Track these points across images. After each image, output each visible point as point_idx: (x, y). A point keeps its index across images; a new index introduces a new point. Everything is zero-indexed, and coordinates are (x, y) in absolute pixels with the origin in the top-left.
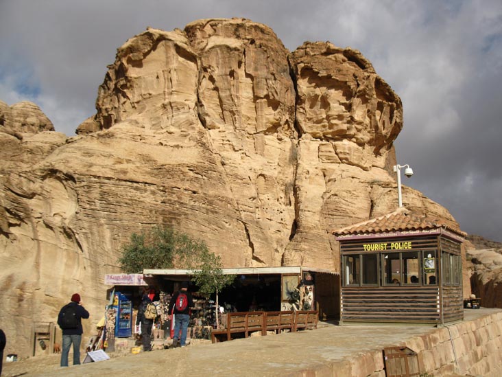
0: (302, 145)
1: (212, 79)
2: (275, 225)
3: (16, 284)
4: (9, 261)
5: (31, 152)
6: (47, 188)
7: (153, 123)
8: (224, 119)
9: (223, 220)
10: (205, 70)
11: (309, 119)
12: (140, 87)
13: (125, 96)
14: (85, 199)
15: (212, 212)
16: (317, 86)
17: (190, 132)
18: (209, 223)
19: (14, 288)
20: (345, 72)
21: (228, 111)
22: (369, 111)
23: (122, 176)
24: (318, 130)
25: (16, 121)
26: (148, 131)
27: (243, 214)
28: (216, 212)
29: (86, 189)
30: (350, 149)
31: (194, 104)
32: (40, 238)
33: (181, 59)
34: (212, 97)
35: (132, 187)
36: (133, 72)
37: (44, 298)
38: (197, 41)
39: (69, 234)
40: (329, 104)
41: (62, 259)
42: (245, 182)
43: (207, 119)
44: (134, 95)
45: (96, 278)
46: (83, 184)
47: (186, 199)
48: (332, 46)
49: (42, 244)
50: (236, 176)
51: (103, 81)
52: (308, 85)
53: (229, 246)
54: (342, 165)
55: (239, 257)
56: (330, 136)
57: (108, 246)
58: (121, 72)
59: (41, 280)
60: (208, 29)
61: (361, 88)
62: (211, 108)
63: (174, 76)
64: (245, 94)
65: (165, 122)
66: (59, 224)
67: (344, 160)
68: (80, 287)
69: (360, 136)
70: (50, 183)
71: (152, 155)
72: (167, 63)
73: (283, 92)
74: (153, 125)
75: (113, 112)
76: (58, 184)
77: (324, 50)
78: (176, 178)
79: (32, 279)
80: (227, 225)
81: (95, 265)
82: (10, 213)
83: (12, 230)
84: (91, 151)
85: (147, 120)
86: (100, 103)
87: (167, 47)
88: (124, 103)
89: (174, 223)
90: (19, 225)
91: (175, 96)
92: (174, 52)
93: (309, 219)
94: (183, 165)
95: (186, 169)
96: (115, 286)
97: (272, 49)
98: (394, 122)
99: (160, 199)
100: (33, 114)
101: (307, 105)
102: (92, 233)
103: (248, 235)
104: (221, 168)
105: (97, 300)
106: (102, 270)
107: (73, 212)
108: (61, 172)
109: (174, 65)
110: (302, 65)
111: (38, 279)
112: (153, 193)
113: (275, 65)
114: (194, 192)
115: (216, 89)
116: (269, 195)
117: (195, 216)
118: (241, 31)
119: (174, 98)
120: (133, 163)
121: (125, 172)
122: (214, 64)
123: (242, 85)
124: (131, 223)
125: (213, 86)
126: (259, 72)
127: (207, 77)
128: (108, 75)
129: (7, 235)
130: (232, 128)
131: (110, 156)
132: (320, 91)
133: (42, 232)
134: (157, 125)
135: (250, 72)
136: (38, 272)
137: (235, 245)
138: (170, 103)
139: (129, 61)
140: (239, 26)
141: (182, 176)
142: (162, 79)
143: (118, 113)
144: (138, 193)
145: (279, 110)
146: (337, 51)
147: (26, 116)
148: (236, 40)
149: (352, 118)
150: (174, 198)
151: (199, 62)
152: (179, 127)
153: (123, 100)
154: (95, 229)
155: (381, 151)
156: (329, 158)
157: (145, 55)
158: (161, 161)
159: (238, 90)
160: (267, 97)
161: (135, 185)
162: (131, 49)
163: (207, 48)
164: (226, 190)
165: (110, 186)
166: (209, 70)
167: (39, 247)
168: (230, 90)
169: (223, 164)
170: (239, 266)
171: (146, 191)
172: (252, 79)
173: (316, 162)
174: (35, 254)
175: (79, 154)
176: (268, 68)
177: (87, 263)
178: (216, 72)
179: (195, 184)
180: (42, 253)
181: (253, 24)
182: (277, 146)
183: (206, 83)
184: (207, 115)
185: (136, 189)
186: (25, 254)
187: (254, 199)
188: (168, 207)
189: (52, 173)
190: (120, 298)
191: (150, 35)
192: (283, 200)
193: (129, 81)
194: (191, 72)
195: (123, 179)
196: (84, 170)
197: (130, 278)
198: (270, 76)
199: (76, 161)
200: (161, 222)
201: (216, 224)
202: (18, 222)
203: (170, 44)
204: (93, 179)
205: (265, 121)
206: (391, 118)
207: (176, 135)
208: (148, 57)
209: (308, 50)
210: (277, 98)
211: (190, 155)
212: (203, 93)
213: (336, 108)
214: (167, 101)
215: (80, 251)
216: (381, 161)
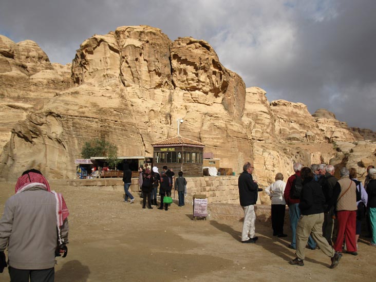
0: (175, 94)
1: (127, 62)
2: (158, 135)
3: (37, 164)
4: (33, 154)
5: (35, 85)
6: (48, 120)
7: (100, 84)
8: (134, 81)
9: (130, 134)
10: (124, 58)
11: (179, 80)
12: (92, 64)
13: (85, 68)
14: (65, 126)
15: (124, 130)
16: (181, 63)
17: (117, 89)
18: (123, 135)
19: (36, 166)
20: (194, 57)
21: (136, 78)
22: (208, 76)
23: (82, 115)
24: (183, 86)
25: (22, 55)
26: (97, 88)
27: (140, 130)
28: (127, 130)
29: (66, 122)
30: (198, 95)
31: (118, 75)
32: (47, 143)
33: (112, 52)
34: (127, 71)
35: (87, 120)
36: (88, 57)
37: (50, 170)
38: (121, 40)
39: (59, 142)
40: (187, 73)
41: (57, 153)
42: (142, 114)
43: (125, 82)
44: (90, 68)
45: (72, 161)
46: (65, 119)
47: (112, 125)
48: (193, 40)
49: (47, 146)
50: (138, 112)
51: (74, 58)
52: (177, 63)
53: (133, 146)
54: (195, 103)
55: (138, 151)
56: (189, 89)
57: (77, 147)
58: (83, 56)
59: (48, 162)
60: (126, 33)
61: (202, 65)
62: (127, 77)
63: (108, 60)
64: (144, 69)
65: (105, 83)
66: (55, 137)
67: (196, 101)
68: (65, 165)
69: (204, 88)
70: (50, 118)
71: (97, 103)
72: (105, 54)
73: (163, 68)
74: (99, 85)
75: (80, 76)
76: (53, 118)
77: (188, 42)
78: (108, 115)
79: (44, 162)
80: (132, 136)
81: (71, 155)
82: (33, 132)
83: (33, 140)
84: (68, 102)
85: (96, 82)
86: (73, 70)
87: (105, 45)
88: (85, 72)
89: (106, 136)
90: (37, 138)
91: (109, 71)
92: (108, 48)
93: (172, 133)
94: (111, 108)
95: (113, 110)
96: (80, 165)
97: (158, 44)
98: (222, 81)
99: (100, 125)
100: (34, 49)
101: (177, 73)
102: (69, 141)
103: (143, 140)
104: (131, 108)
105: (73, 171)
106: (74, 157)
107: (61, 132)
108: (54, 113)
109: (108, 55)
110: (173, 53)
111: (47, 162)
112: (97, 122)
113: (159, 54)
114: (116, 121)
115: (129, 67)
116: (156, 120)
117: (116, 132)
118: (143, 36)
119: (109, 72)
120: (88, 107)
121: (84, 113)
122: (128, 54)
123: (143, 65)
124: (87, 137)
125: (128, 66)
126: (151, 58)
127: (125, 61)
128: (77, 55)
129: (31, 142)
130: (138, 86)
131: (77, 105)
132: (183, 66)
133: (47, 141)
134: (101, 85)
135: (146, 58)
136: (46, 159)
137: (136, 146)
138: (107, 75)
139: (87, 51)
140: (141, 32)
141: (110, 114)
142: (103, 62)
143: (82, 77)
144: (90, 123)
145: (161, 77)
146: (196, 42)
147: (29, 51)
148: (139, 42)
149: (199, 80)
150: (106, 124)
151: (120, 53)
152: (111, 86)
153: (85, 70)
154: (70, 139)
155: (219, 95)
156: (188, 100)
157: (94, 49)
158: (102, 105)
159: (140, 67)
160: (155, 70)
161: (88, 119)
162: (87, 46)
163: (125, 46)
164: (133, 119)
165: (77, 120)
166: (126, 58)
167: (46, 147)
168: (136, 67)
169: (132, 106)
170: (137, 155)
171: (93, 121)
172: (147, 62)
173: (182, 102)
174: (44, 151)
175: (62, 104)
176: (155, 56)
177: (68, 155)
178: (129, 59)
179: (117, 117)
180: (48, 150)
181: (149, 31)
182: (161, 95)
183: (124, 64)
184: (125, 80)
185: (89, 121)
186: (40, 151)
187: (147, 122)
188: (103, 129)
189: (50, 113)
190: (82, 170)
191: (96, 39)
192: (164, 122)
193: (87, 61)
194: (116, 59)
195: (83, 116)
196: (65, 112)
197: (85, 161)
198: (156, 60)
199: (61, 108)
200: (100, 136)
201: (126, 136)
202: (36, 136)
203: (106, 43)
204: (69, 117)
205: (154, 83)
206: (221, 79)
207: (110, 91)
208: (96, 49)
209: (180, 42)
210: (160, 71)
211: (115, 103)
212: (123, 69)
213: (191, 75)
214: (105, 74)
215: (64, 149)
216: (219, 100)
